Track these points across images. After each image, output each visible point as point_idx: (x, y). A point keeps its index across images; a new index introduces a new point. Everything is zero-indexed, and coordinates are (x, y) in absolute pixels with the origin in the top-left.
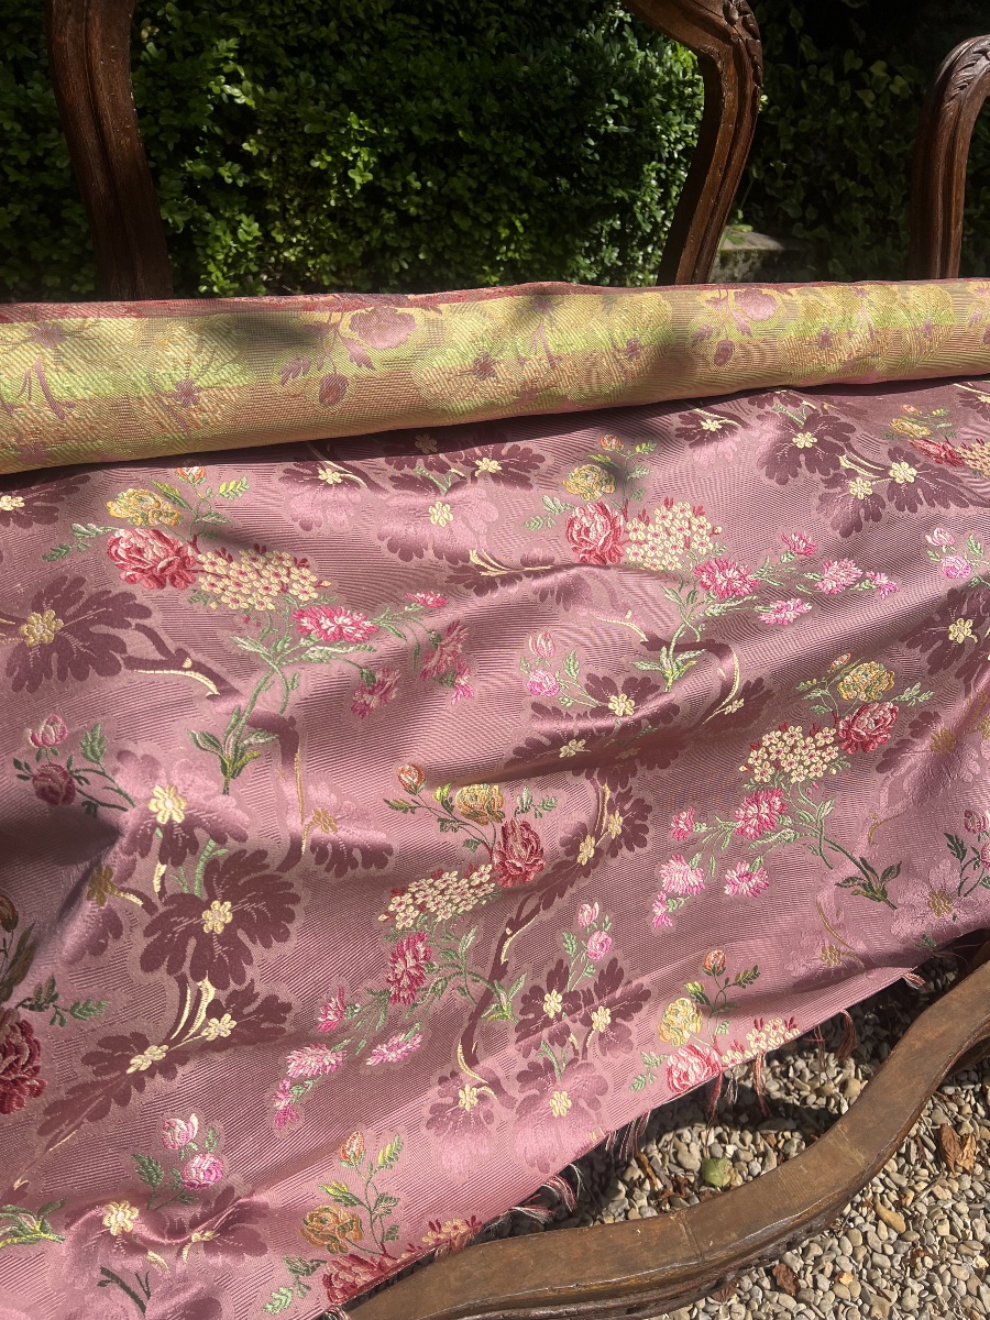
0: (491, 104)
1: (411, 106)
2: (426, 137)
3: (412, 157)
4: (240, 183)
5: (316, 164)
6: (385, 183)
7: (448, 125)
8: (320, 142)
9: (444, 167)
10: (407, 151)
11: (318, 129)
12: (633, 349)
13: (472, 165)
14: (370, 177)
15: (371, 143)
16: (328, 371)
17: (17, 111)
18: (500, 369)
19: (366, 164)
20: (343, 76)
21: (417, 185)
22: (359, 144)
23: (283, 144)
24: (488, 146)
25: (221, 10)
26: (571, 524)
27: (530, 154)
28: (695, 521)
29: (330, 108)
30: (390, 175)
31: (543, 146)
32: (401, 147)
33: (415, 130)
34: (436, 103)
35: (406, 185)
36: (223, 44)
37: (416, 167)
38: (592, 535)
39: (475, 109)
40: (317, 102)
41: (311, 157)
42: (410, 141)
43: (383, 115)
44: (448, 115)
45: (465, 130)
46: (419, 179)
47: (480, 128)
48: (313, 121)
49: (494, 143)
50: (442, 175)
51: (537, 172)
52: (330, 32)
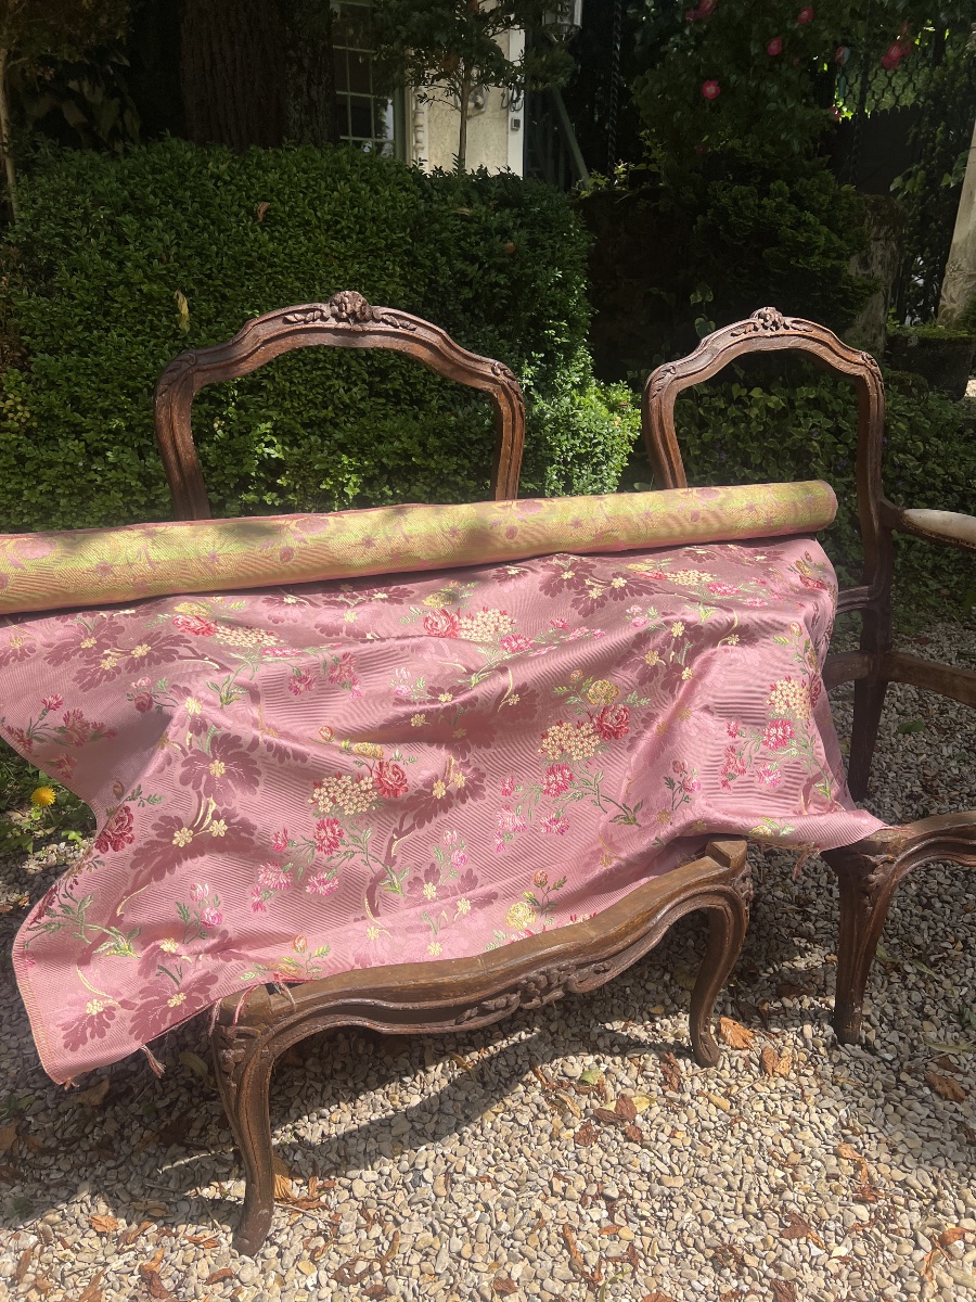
0: (432, 441)
1: (381, 447)
2: (391, 464)
3: (385, 477)
4: (277, 503)
5: (323, 487)
6: (368, 493)
7: (407, 456)
8: (326, 473)
9: (408, 481)
10: (381, 474)
11: (324, 466)
12: (454, 532)
13: (426, 478)
14: (358, 490)
15: (357, 471)
16: (284, 545)
17: (139, 474)
18: (377, 543)
19: (355, 484)
20: (338, 435)
21: (390, 493)
22: (350, 472)
23: (304, 478)
24: (433, 465)
25: (261, 408)
26: (427, 620)
27: (463, 467)
28: (501, 618)
29: (330, 454)
30: (372, 489)
31: (470, 462)
32: (377, 471)
33: (384, 460)
34: (396, 444)
35: (383, 493)
36: (263, 426)
37: (389, 482)
38: (440, 626)
39: (422, 444)
40: (322, 451)
41: (321, 483)
42: (383, 467)
43: (364, 454)
44: (405, 450)
45: (417, 457)
46: (391, 489)
47: (428, 455)
48: (320, 462)
49: (437, 463)
50: (406, 486)
51: (469, 477)
52: (329, 413)
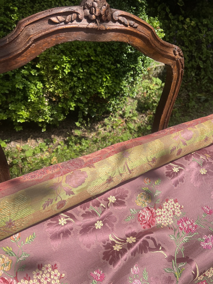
0: (99, 49)
1: (79, 52)
2: (83, 60)
3: (80, 64)
4: (36, 75)
5: (55, 69)
6: (73, 71)
7: (89, 56)
8: (56, 63)
9: (88, 65)
10: (78, 63)
11: (55, 60)
12: (154, 160)
13: (95, 64)
14: (69, 71)
15: (69, 62)
16: (59, 200)
18: (114, 179)
19: (68, 68)
21: (82, 71)
22: (66, 63)
23: (47, 64)
24: (99, 60)
26: (139, 216)
27: (110, 60)
28: (175, 205)
29: (58, 55)
30: (75, 69)
31: (113, 58)
32: (77, 63)
33: (80, 58)
34: (85, 51)
35: (79, 71)
37: (81, 66)
38: (146, 217)
39: (95, 50)
40: (54, 53)
41: (54, 67)
42: (79, 61)
43: (72, 55)
44: (88, 54)
45: (93, 57)
46: (82, 69)
47: (97, 55)
48: (54, 58)
49: (101, 59)
50: (88, 67)
51: (112, 64)
